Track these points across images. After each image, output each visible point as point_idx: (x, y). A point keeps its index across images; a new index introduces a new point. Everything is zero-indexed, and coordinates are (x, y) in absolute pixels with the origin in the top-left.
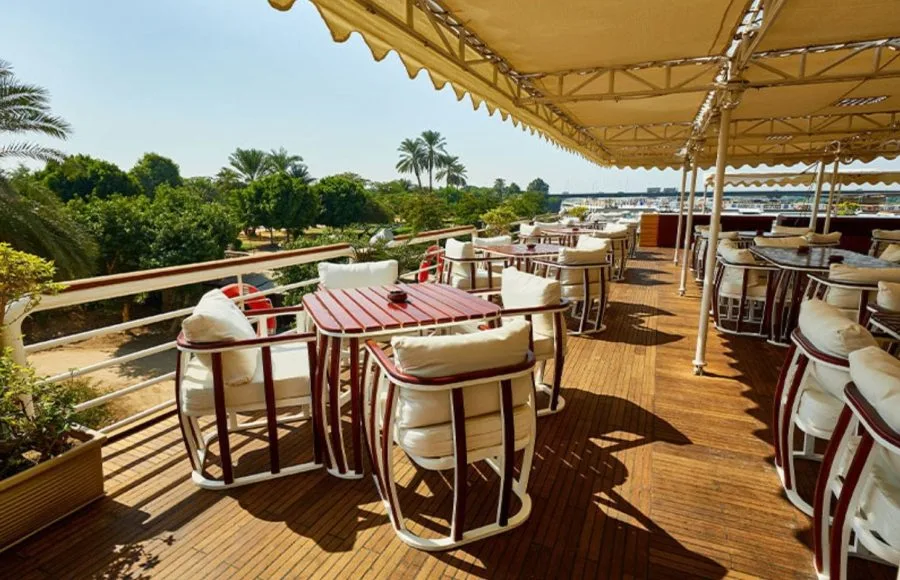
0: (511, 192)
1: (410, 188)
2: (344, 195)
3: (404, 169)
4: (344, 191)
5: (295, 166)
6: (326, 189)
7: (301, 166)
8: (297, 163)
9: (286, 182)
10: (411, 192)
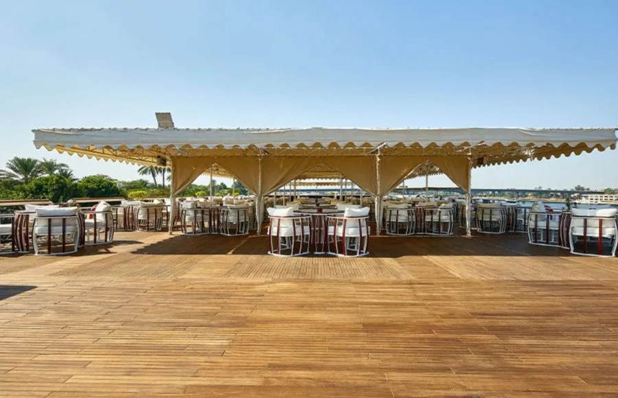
0: (221, 189)
1: (148, 185)
2: (103, 190)
3: (145, 172)
4: (103, 187)
5: (62, 170)
6: (90, 186)
7: (66, 171)
8: (63, 168)
9: (62, 181)
10: (148, 188)
